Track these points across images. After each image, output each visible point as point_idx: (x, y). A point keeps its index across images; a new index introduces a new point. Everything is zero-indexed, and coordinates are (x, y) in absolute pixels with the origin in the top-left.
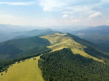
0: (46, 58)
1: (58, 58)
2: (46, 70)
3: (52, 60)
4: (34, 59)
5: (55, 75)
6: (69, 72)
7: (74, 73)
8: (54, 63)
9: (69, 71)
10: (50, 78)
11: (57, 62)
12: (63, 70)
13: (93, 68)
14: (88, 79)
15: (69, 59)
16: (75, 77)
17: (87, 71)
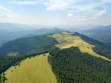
0: (55, 54)
1: (66, 55)
2: (55, 65)
3: (60, 56)
4: (44, 55)
5: (64, 70)
6: (77, 69)
7: (82, 70)
8: (62, 60)
9: (76, 67)
10: (59, 72)
11: (65, 58)
12: (71, 66)
13: (101, 67)
14: (95, 76)
15: (77, 56)
16: (82, 73)
17: (95, 68)
